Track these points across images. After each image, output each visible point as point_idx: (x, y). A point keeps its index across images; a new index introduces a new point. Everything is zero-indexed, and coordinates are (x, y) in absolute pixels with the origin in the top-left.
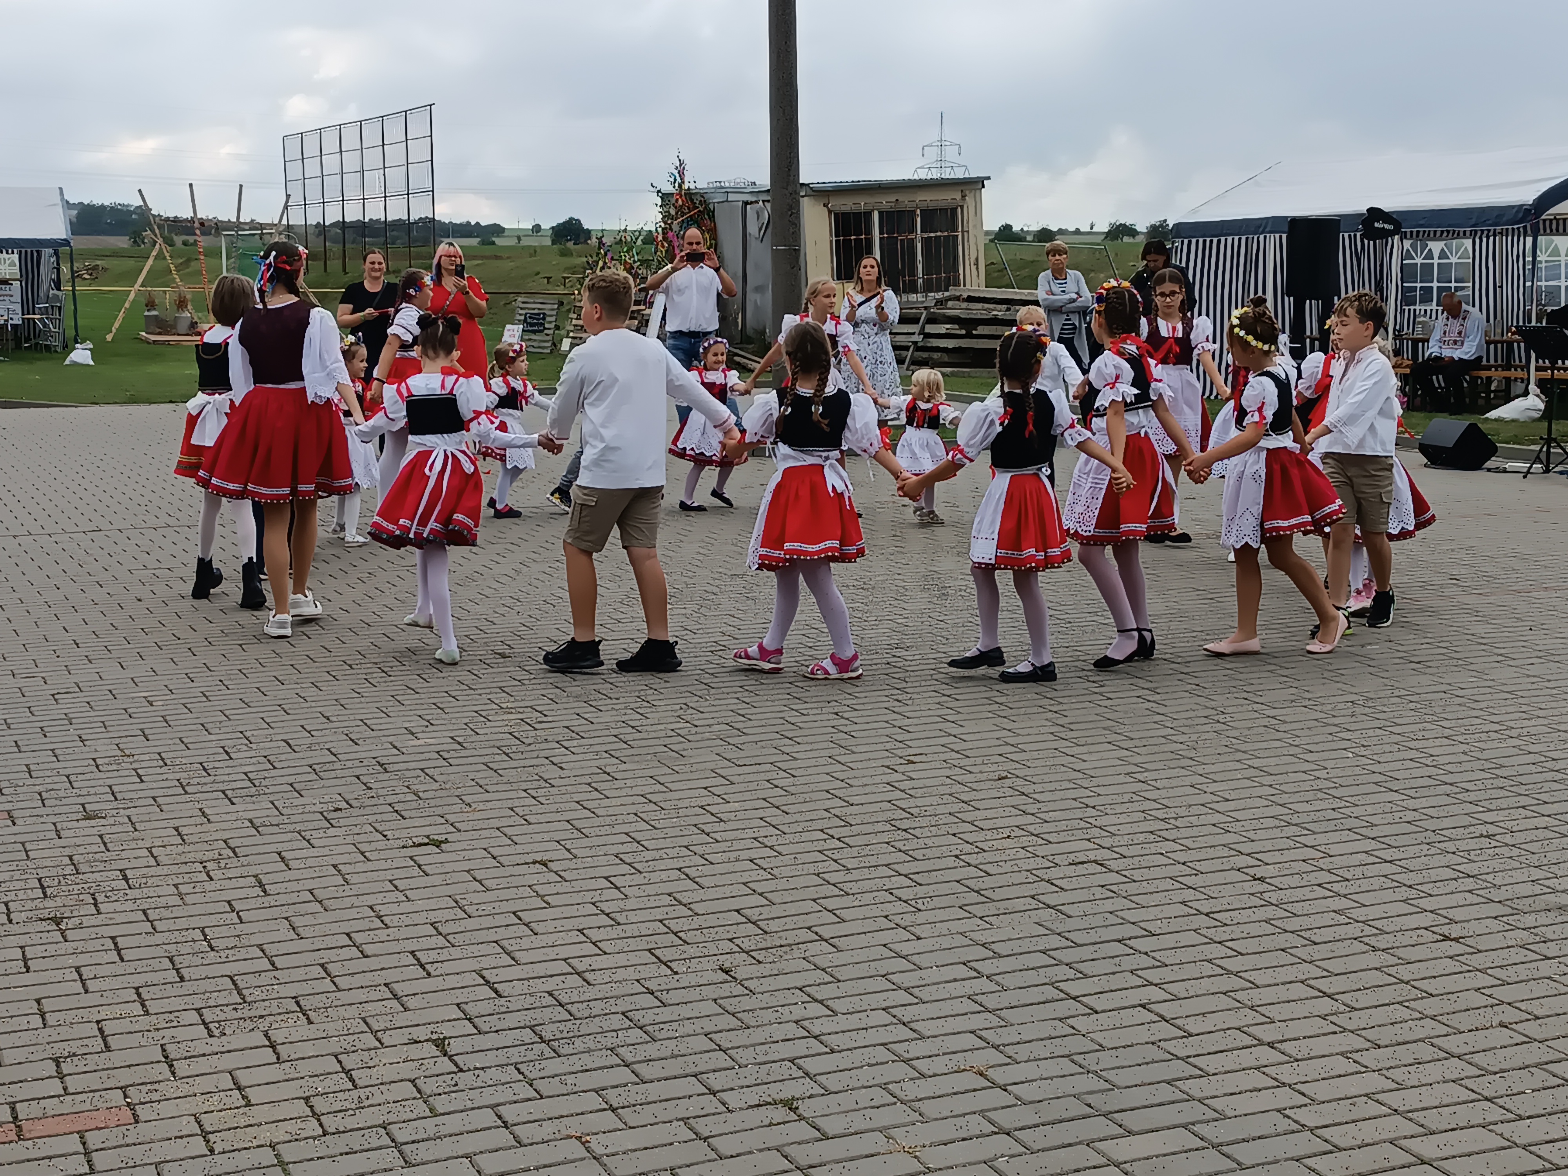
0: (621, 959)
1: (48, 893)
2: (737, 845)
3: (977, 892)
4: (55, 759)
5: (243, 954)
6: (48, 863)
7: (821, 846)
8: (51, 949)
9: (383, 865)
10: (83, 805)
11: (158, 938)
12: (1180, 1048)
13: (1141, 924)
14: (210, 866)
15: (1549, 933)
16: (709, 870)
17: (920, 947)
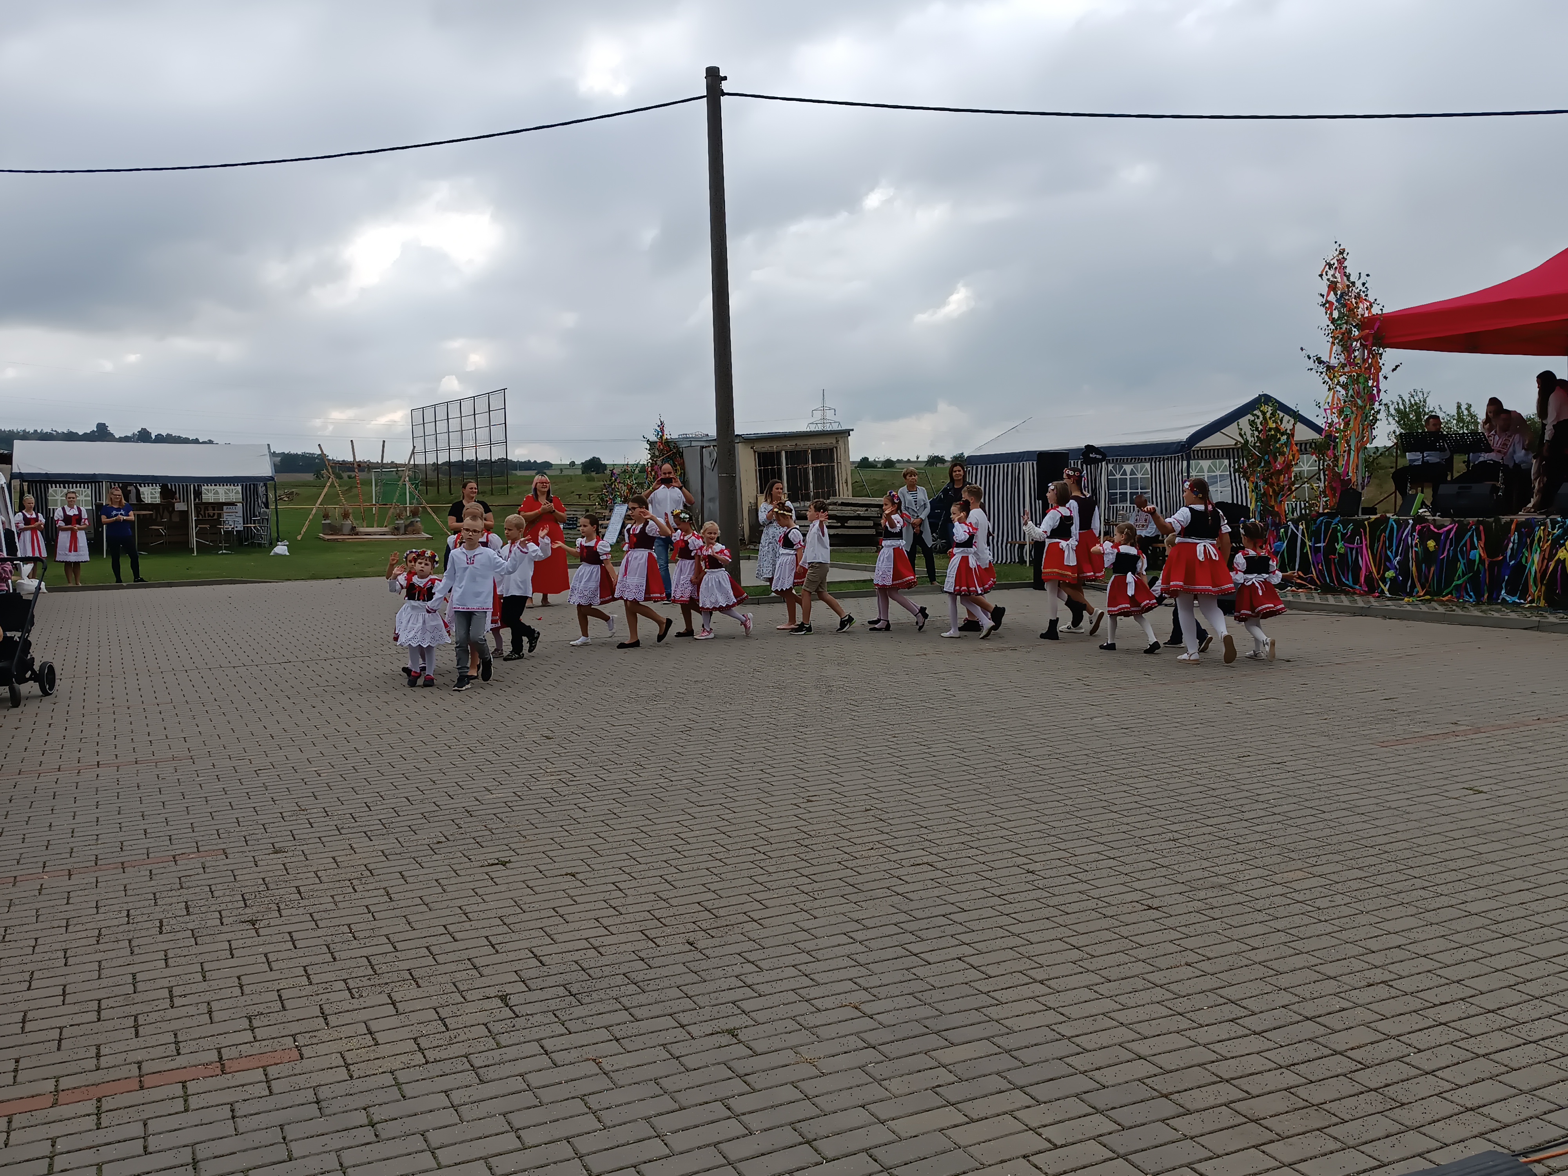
0: (623, 938)
1: (248, 904)
2: (698, 859)
3: (852, 885)
4: (255, 814)
5: (375, 942)
6: (248, 883)
7: (753, 858)
8: (249, 942)
9: (468, 879)
10: (273, 844)
11: (320, 932)
12: (983, 986)
13: (958, 904)
14: (355, 882)
15: (1214, 902)
16: (679, 876)
17: (816, 923)
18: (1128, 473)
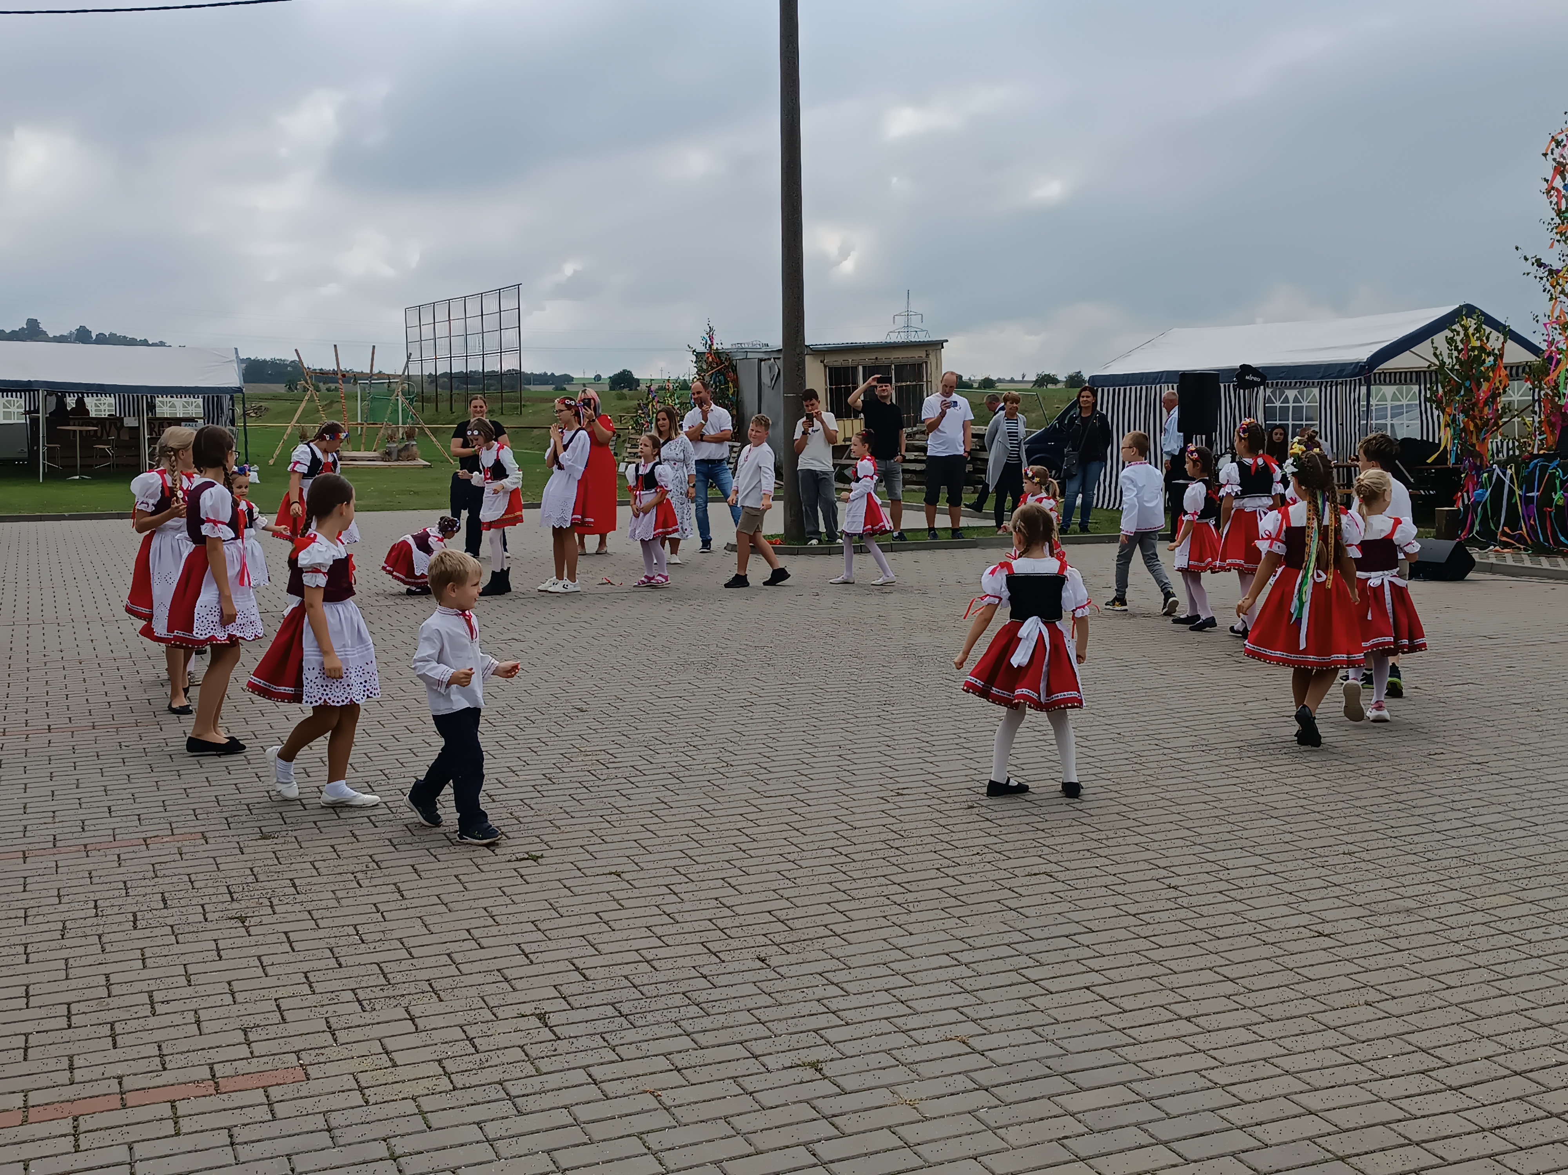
0: (681, 951)
1: (235, 898)
2: (768, 860)
3: (955, 897)
4: (237, 792)
5: (387, 946)
6: (234, 873)
7: (833, 860)
8: (238, 942)
9: (493, 875)
10: (260, 828)
11: (321, 933)
13: (1083, 923)
14: (360, 876)
15: (1400, 930)
16: (746, 880)
17: (913, 940)
18: (1291, 400)
